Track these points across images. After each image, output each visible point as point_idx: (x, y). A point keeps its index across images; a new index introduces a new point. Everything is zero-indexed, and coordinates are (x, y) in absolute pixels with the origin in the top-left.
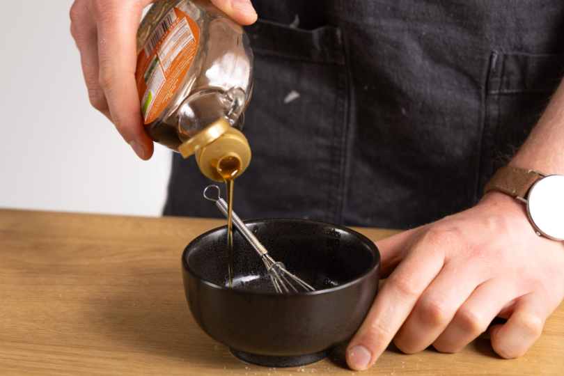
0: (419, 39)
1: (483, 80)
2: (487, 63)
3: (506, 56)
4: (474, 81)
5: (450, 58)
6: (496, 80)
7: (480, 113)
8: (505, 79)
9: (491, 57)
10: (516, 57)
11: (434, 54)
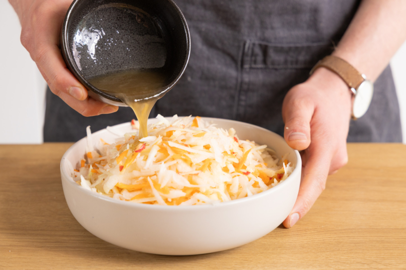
0: (200, 32)
1: (240, 59)
2: (242, 48)
3: (254, 44)
4: (234, 59)
5: (219, 45)
6: (247, 59)
7: (237, 79)
8: (253, 58)
9: (244, 45)
10: (260, 45)
11: (209, 42)
